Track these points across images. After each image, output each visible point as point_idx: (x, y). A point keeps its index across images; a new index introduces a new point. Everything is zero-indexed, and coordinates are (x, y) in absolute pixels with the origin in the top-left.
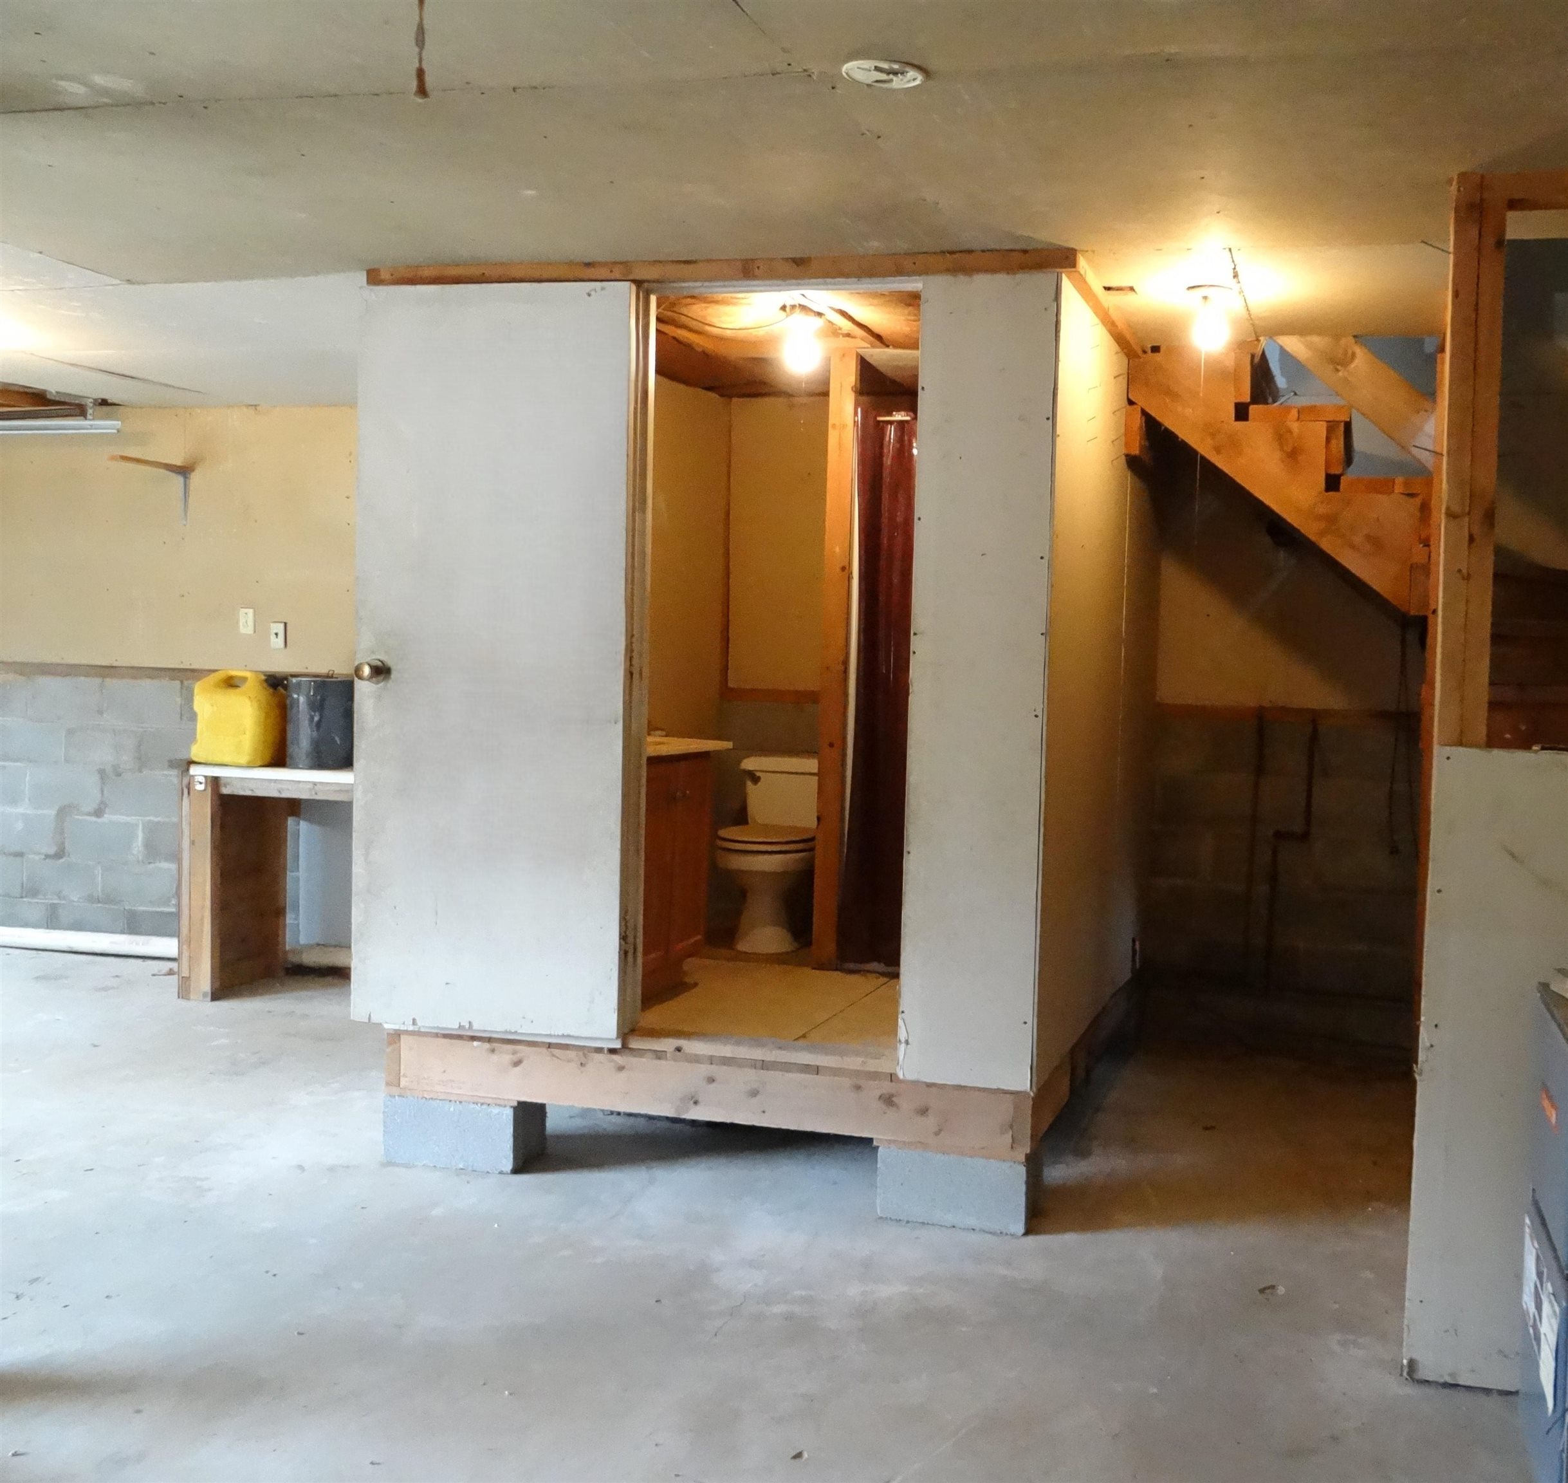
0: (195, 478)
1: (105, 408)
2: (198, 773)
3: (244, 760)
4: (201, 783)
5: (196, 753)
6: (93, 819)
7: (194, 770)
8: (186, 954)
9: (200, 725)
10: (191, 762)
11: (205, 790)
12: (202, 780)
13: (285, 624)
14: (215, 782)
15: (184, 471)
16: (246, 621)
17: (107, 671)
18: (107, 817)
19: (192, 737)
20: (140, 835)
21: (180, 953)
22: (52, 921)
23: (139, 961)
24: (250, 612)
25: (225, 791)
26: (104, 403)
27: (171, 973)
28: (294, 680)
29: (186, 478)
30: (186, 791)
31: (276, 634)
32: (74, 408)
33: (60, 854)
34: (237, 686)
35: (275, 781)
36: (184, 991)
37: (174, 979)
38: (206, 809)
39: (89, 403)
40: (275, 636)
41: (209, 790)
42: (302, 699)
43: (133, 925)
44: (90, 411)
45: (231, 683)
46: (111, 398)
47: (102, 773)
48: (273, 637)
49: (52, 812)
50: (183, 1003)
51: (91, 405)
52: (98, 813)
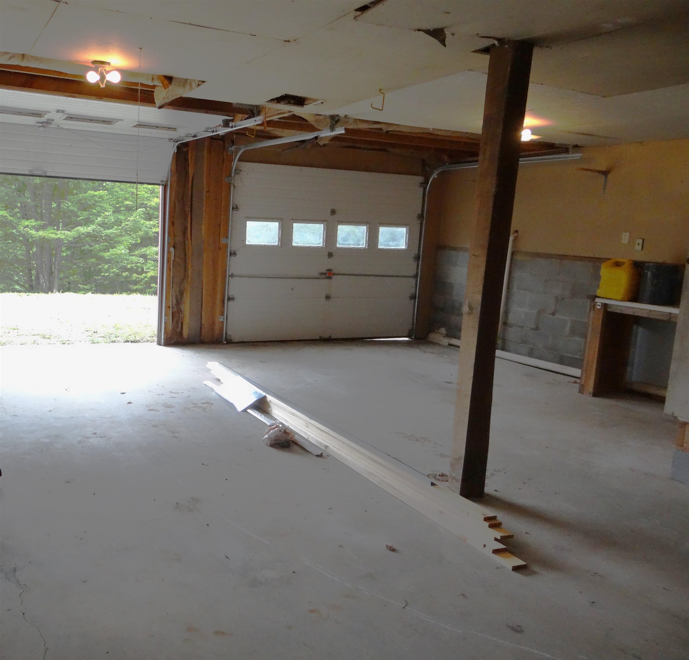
0: (610, 176)
1: (576, 149)
2: (599, 301)
3: (620, 297)
4: (599, 306)
5: (599, 292)
6: (551, 316)
7: (597, 300)
8: (584, 377)
9: (602, 281)
10: (597, 297)
11: (601, 309)
12: (600, 304)
13: (643, 240)
14: (605, 306)
15: (606, 173)
16: (625, 238)
17: (563, 257)
18: (557, 316)
19: (598, 286)
20: (569, 324)
21: (582, 375)
22: (531, 354)
23: (563, 376)
24: (628, 234)
25: (609, 310)
26: (576, 146)
27: (575, 382)
28: (647, 264)
29: (606, 176)
30: (592, 308)
31: (639, 244)
32: (564, 149)
33: (537, 328)
34: (620, 266)
35: (632, 308)
36: (581, 391)
37: (577, 385)
38: (600, 317)
39: (570, 147)
40: (638, 245)
41: (603, 309)
42: (649, 273)
43: (562, 361)
44: (570, 150)
45: (618, 264)
46: (579, 144)
47: (557, 298)
48: (637, 246)
49: (535, 312)
50: (580, 395)
51: (571, 148)
52: (553, 314)
